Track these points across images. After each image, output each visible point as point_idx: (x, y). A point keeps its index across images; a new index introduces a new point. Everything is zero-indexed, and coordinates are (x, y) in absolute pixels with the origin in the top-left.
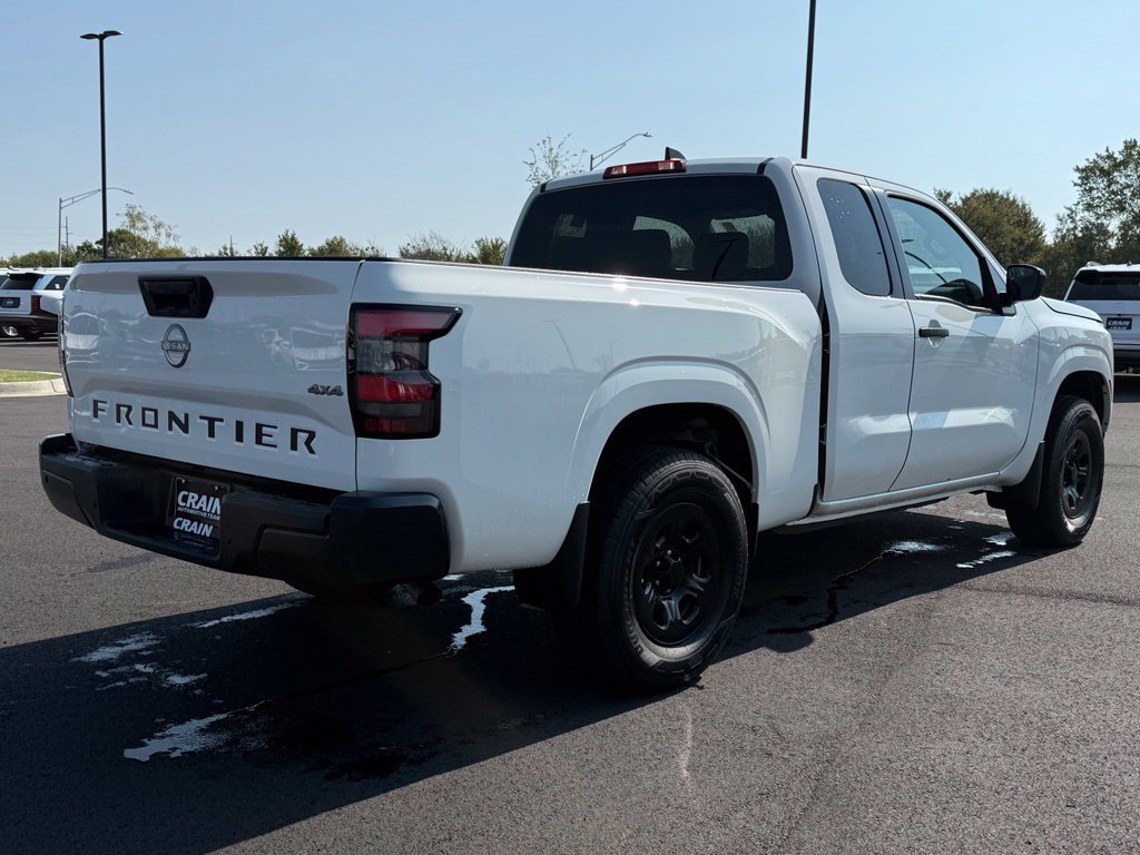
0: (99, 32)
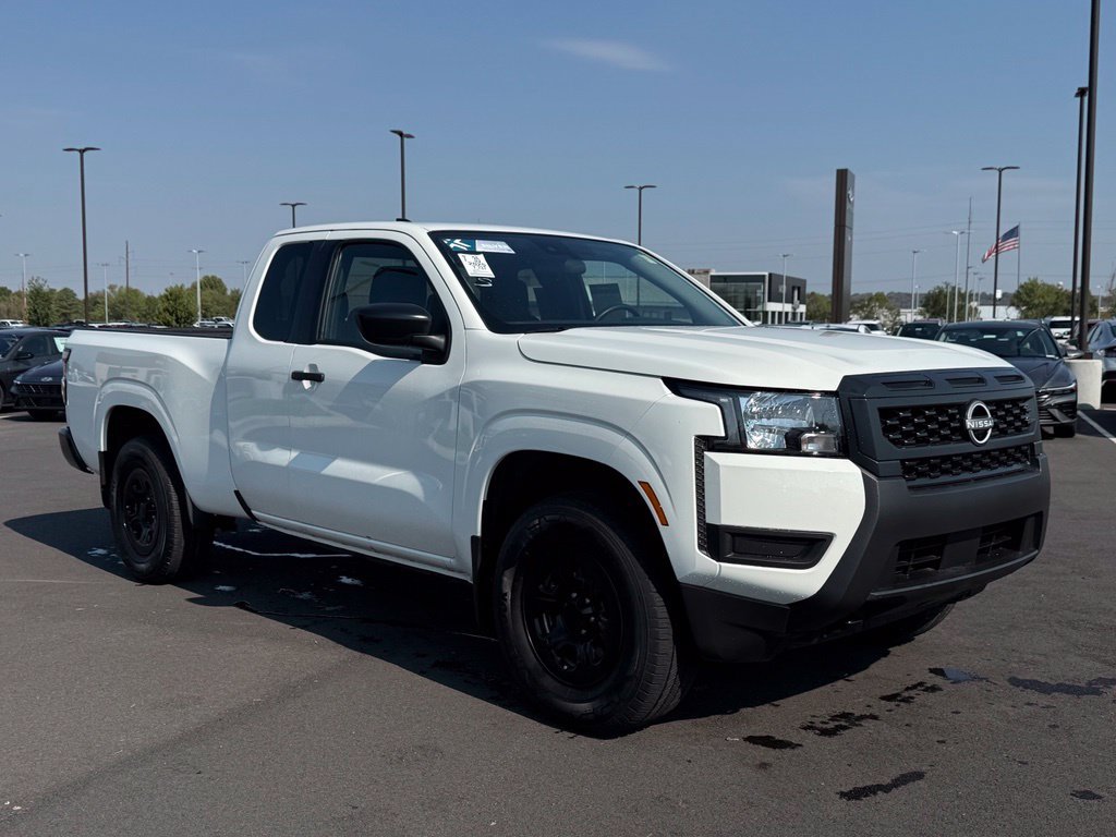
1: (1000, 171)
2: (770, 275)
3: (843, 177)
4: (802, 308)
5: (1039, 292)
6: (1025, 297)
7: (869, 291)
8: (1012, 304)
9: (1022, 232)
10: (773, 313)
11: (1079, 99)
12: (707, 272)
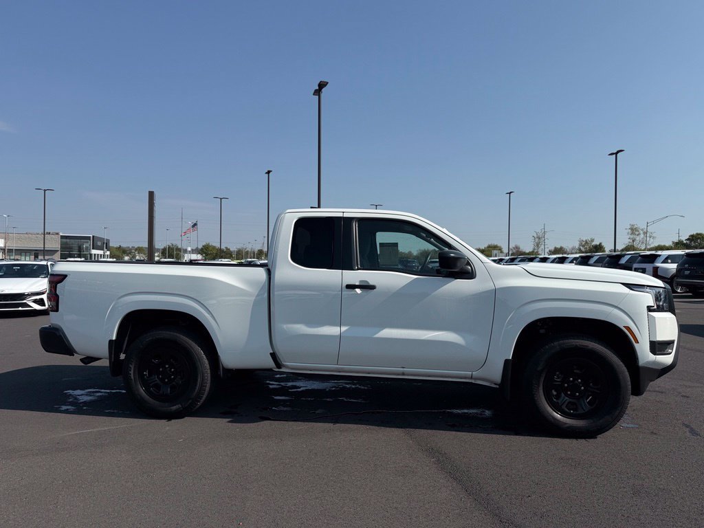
0: (615, 152)
1: (221, 199)
2: (93, 236)
3: (151, 194)
4: (108, 253)
5: (210, 249)
6: (205, 250)
7: (128, 245)
8: (199, 253)
9: (198, 223)
10: (95, 255)
11: (267, 175)
12: (57, 234)
